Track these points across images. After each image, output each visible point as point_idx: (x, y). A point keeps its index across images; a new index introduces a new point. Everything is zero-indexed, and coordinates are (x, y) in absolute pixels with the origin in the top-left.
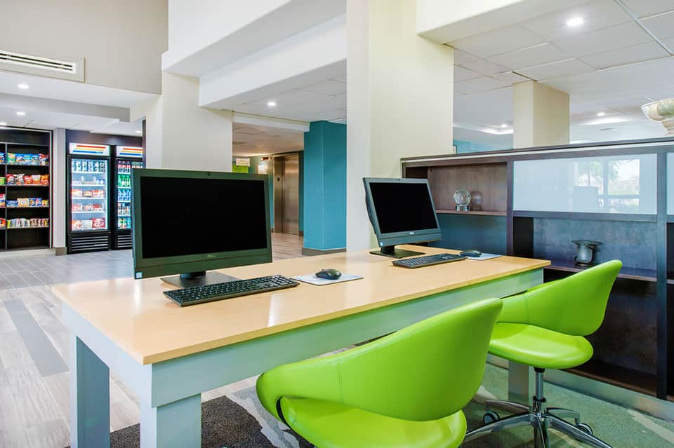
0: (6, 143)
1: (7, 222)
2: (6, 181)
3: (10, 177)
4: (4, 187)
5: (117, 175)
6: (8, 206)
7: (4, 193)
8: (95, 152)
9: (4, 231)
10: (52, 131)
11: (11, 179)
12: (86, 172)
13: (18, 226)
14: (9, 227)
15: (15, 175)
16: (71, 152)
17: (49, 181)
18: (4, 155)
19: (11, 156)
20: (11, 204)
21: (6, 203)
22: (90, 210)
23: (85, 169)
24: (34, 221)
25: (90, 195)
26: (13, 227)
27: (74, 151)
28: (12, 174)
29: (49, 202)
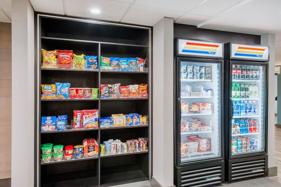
0: (100, 43)
1: (100, 148)
2: (99, 93)
3: (105, 88)
4: (98, 101)
5: (232, 83)
6: (101, 126)
7: (96, 108)
8: (207, 53)
9: (97, 160)
10: (152, 28)
11: (105, 90)
12: (192, 80)
13: (113, 153)
14: (102, 155)
15: (110, 86)
16: (180, 52)
17: (148, 93)
18: (97, 59)
19: (105, 60)
20: (106, 125)
21: (99, 123)
22: (197, 130)
23: (190, 76)
24: (131, 144)
25: (197, 110)
26: (108, 154)
27: (184, 51)
28: (106, 83)
29: (148, 120)
